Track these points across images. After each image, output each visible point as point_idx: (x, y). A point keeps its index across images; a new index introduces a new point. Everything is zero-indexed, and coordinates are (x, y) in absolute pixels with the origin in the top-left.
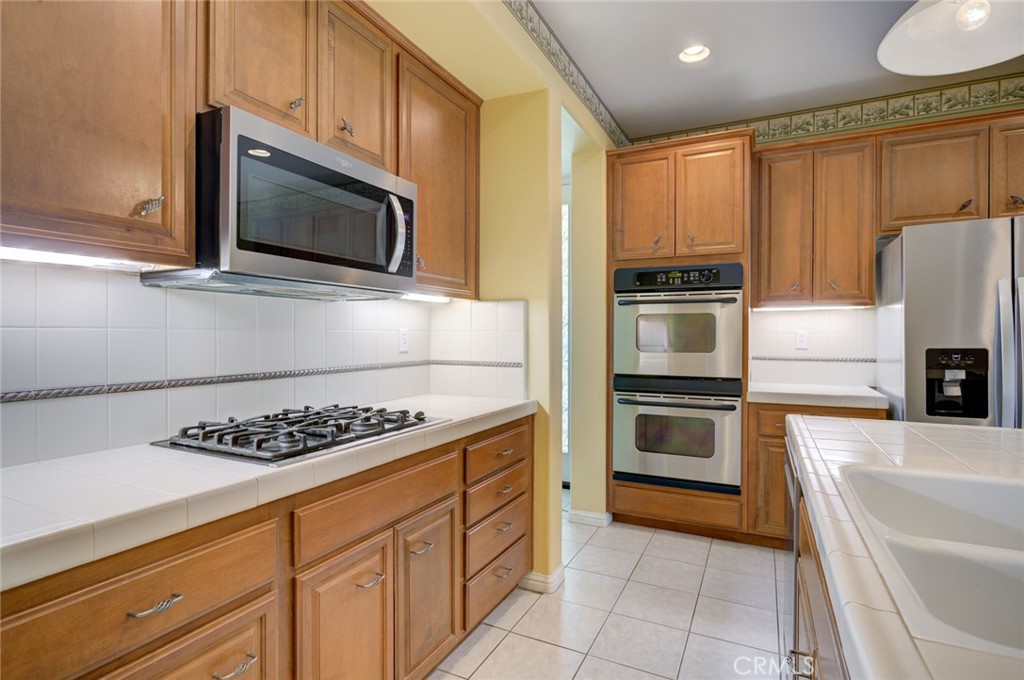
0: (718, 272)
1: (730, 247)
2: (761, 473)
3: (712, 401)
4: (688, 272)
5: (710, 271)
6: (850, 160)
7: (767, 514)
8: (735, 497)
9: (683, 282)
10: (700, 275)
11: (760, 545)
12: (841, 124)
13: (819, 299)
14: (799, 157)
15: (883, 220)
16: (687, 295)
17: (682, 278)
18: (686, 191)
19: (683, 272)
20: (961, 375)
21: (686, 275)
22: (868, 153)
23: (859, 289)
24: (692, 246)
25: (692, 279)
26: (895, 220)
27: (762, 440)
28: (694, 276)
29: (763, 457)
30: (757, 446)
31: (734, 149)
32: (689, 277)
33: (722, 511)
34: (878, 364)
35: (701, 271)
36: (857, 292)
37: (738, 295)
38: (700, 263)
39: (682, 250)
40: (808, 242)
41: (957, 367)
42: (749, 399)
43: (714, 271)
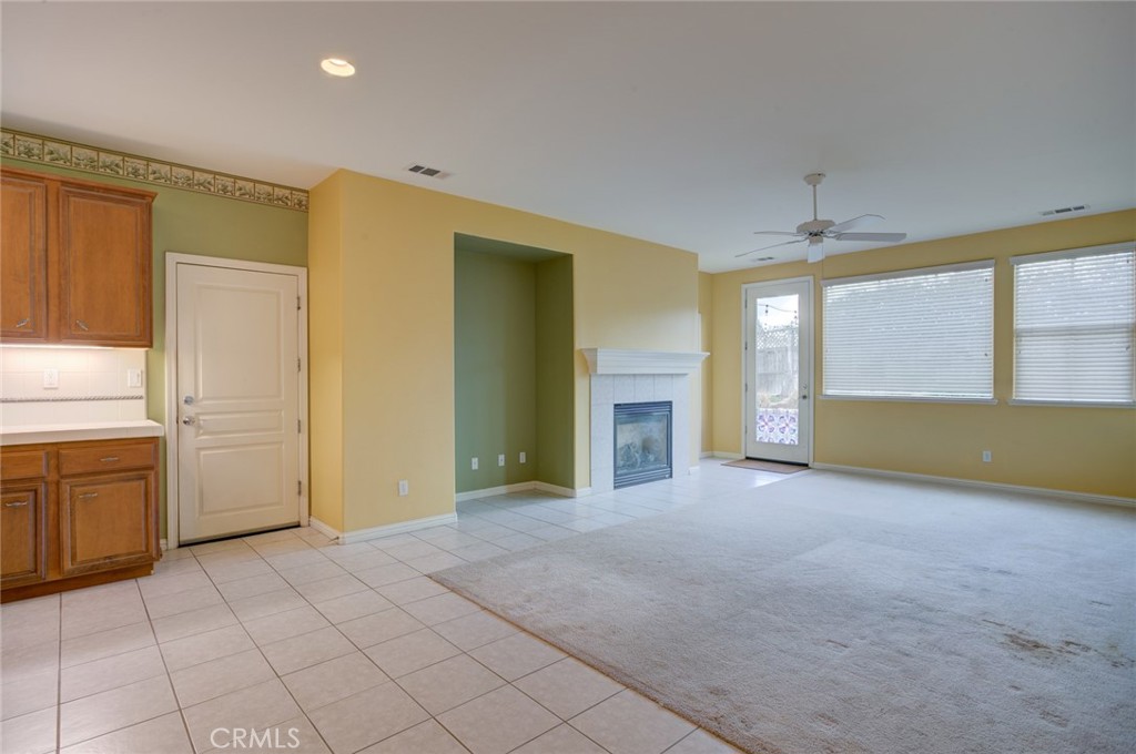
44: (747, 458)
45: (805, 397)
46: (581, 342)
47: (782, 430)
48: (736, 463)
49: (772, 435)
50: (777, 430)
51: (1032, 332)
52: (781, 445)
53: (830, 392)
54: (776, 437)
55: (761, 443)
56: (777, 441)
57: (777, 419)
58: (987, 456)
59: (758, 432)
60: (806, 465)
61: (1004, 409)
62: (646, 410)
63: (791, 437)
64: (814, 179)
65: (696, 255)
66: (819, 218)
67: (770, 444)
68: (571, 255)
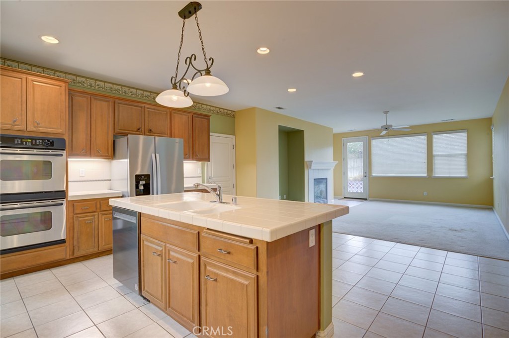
0: (53, 142)
1: (59, 131)
2: (75, 230)
3: (51, 202)
4: (36, 140)
5: (48, 141)
6: (105, 104)
7: (78, 247)
8: (63, 245)
9: (32, 144)
10: (43, 142)
11: (74, 262)
12: (97, 87)
13: (94, 156)
14: (85, 97)
15: (116, 129)
16: (35, 151)
17: (32, 142)
18: (34, 98)
19: (32, 139)
20: (144, 182)
21: (34, 141)
22: (111, 104)
23: (108, 153)
24: (38, 127)
25: (38, 143)
26: (120, 130)
27: (75, 216)
28: (39, 142)
29: (76, 223)
30: (73, 219)
31: (61, 86)
32: (36, 142)
33: (57, 253)
34: (112, 181)
35: (43, 140)
36: (107, 154)
37: (64, 153)
38: (41, 136)
39: (31, 128)
40: (89, 132)
41: (143, 180)
42: (69, 199)
43: (51, 141)
44: (345, 198)
45: (365, 176)
46: (307, 159)
47: (357, 188)
48: (341, 199)
49: (353, 189)
50: (355, 188)
51: (438, 156)
52: (357, 193)
53: (374, 175)
54: (355, 190)
55: (350, 192)
56: (355, 192)
57: (355, 184)
58: (425, 194)
59: (348, 188)
60: (366, 199)
61: (430, 179)
62: (320, 181)
63: (361, 190)
64: (386, 113)
65: (332, 129)
66: (388, 124)
67: (353, 193)
68: (303, 131)
